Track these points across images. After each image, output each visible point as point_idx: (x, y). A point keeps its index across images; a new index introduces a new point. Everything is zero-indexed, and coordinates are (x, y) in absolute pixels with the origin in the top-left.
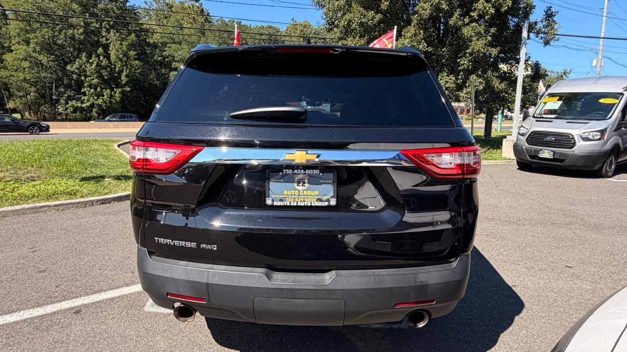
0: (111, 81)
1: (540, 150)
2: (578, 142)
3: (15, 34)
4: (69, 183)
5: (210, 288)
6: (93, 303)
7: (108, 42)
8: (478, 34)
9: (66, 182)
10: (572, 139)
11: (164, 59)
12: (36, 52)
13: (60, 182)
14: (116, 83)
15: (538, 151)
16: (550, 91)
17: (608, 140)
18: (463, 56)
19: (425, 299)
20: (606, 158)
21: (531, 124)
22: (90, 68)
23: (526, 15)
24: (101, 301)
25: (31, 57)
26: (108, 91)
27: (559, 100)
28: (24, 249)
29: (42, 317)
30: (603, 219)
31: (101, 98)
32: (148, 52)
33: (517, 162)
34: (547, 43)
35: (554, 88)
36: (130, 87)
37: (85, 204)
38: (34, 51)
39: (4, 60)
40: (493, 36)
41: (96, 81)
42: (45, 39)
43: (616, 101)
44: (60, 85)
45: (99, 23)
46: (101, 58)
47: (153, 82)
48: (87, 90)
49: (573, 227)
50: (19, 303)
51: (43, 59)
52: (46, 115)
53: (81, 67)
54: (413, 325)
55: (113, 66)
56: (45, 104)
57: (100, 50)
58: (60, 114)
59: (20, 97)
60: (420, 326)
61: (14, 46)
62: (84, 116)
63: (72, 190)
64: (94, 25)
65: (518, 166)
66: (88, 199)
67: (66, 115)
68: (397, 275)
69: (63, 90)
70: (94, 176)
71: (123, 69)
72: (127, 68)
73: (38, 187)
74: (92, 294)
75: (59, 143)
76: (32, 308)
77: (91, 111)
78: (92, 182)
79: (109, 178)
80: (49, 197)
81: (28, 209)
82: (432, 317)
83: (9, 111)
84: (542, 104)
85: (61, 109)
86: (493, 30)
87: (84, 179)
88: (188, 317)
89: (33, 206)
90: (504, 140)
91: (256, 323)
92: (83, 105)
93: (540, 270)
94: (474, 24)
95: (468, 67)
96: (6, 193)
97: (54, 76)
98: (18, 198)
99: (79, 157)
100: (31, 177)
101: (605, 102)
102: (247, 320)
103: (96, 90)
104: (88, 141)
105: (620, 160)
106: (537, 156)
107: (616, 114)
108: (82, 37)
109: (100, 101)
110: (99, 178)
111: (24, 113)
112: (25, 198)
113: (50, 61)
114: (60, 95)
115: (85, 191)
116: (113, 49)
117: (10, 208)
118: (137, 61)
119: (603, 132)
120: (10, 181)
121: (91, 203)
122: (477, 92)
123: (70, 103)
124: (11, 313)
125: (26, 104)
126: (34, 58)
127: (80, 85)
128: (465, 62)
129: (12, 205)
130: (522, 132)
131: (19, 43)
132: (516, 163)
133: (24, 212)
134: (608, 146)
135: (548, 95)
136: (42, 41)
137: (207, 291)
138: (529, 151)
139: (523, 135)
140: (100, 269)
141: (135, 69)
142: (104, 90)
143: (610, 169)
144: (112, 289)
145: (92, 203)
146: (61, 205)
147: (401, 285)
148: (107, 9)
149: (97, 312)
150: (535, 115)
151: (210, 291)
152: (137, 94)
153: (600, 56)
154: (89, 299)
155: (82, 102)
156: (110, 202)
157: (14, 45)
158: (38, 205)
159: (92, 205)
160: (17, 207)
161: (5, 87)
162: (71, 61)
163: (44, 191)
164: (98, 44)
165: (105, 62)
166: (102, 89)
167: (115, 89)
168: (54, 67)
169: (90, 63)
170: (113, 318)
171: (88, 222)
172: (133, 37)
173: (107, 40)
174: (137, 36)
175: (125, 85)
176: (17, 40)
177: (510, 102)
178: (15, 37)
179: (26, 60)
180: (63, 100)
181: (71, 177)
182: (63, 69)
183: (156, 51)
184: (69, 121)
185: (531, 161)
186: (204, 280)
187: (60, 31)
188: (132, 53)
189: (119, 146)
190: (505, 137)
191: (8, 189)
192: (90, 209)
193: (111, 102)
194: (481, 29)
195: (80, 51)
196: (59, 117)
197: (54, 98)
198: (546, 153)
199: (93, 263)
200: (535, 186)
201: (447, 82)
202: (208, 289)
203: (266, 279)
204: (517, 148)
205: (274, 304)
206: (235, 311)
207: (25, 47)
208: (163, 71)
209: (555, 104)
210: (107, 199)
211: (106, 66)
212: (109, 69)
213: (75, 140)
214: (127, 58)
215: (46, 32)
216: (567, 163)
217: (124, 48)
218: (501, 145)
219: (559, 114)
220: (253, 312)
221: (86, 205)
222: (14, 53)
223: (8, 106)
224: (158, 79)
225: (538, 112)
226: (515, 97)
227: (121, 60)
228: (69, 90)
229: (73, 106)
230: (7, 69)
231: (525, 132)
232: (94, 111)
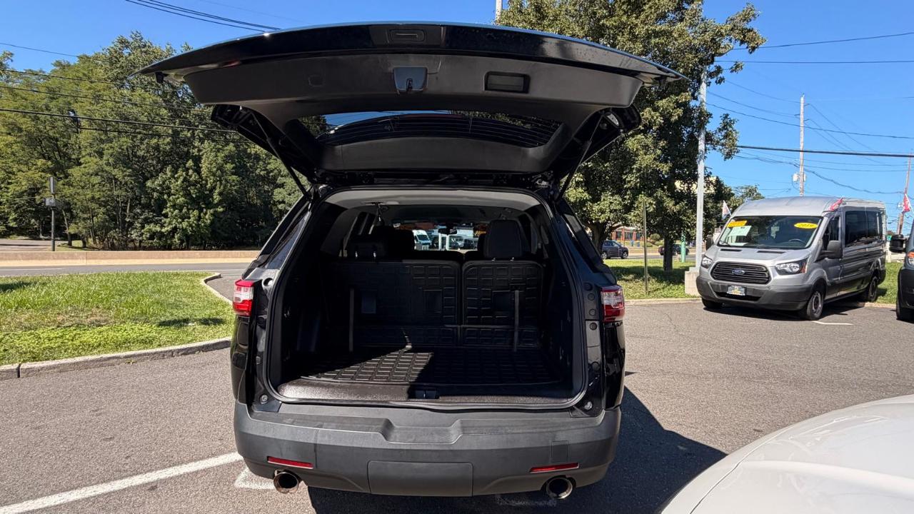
0: (200, 200)
1: (729, 286)
2: (774, 276)
3: (86, 144)
4: (143, 328)
5: (318, 448)
6: (172, 478)
7: (201, 154)
8: (646, 147)
9: (140, 327)
10: (766, 271)
11: (268, 173)
12: (110, 165)
13: (133, 327)
14: (207, 202)
15: (726, 287)
16: (736, 214)
17: (810, 272)
18: (629, 173)
19: (565, 463)
20: (809, 295)
21: (717, 253)
22: (176, 185)
23: (701, 125)
24: (181, 475)
25: (103, 171)
26: (196, 212)
27: (747, 224)
28: (87, 412)
29: (109, 494)
30: (805, 372)
31: (186, 220)
32: (248, 165)
33: (703, 300)
34: (729, 156)
35: (741, 209)
36: (223, 207)
37: (163, 354)
38: (108, 164)
39: (69, 175)
40: (663, 149)
41: (181, 200)
42: (123, 149)
43: (815, 226)
44: (136, 205)
45: (191, 131)
46: (191, 171)
47: (252, 200)
48: (170, 211)
49: (767, 382)
50: (80, 478)
51: (117, 173)
52: (115, 241)
53: (164, 183)
54: (555, 495)
55: (204, 182)
56: (115, 228)
57: (190, 163)
58: (133, 241)
59: (84, 219)
60: (563, 497)
61: (84, 159)
62: (164, 243)
63: (147, 338)
64: (185, 133)
65: (705, 305)
66: (167, 349)
67: (141, 242)
68: (533, 433)
69: (139, 211)
70: (175, 320)
71: (216, 185)
72: (221, 184)
73: (105, 334)
74: (170, 466)
75: (131, 278)
76: (96, 484)
77: (173, 237)
78: (173, 327)
79: (193, 322)
80: (118, 346)
81: (92, 361)
82: (577, 487)
83: (69, 237)
84: (728, 230)
85: (134, 235)
86: (662, 143)
87: (162, 324)
88: (291, 488)
89: (99, 357)
90: (686, 272)
91: (371, 494)
92: (163, 230)
93: (723, 434)
94: (639, 136)
95: (636, 185)
96: (66, 341)
97: (130, 195)
98: (81, 347)
99: (157, 296)
100: (96, 320)
101: (801, 227)
102: (359, 489)
103: (181, 211)
104: (168, 276)
105: (827, 297)
106: (726, 293)
107: (817, 241)
108: (168, 148)
109: (185, 224)
110: (181, 323)
111: (87, 240)
112: (90, 348)
113: (125, 176)
114: (136, 217)
115: (164, 338)
116: (205, 162)
117: (70, 360)
118: (234, 176)
119: (802, 263)
120: (70, 326)
121: (170, 353)
122: (648, 214)
123: (147, 227)
124: (70, 490)
125: (91, 228)
126: (107, 172)
127: (161, 204)
128: (632, 179)
129: (73, 356)
130: (705, 263)
131: (90, 155)
132: (701, 301)
133: (86, 365)
134: (811, 281)
135: (734, 218)
136: (119, 153)
137: (314, 454)
138: (716, 287)
139: (706, 267)
140: (180, 436)
141: (231, 186)
142: (191, 211)
143: (816, 308)
144: (195, 461)
145: (172, 354)
146: (134, 356)
147: (538, 445)
148: (204, 115)
149: (176, 489)
150: (720, 243)
151: (318, 454)
152: (231, 216)
153: (801, 169)
154: (167, 472)
155: (162, 226)
156: (194, 353)
157: (83, 157)
158: (105, 356)
159: (172, 356)
160: (78, 359)
161: (66, 207)
162: (152, 176)
163: (112, 338)
164: (187, 156)
165: (194, 177)
166: (188, 210)
167: (205, 210)
168: (131, 183)
169: (175, 178)
170: (196, 496)
171: (166, 377)
172: (231, 147)
173: (199, 151)
174: (237, 146)
175: (217, 205)
176: (88, 151)
177: (688, 227)
178: (86, 147)
179: (97, 174)
180: (138, 223)
181: (146, 321)
182: (143, 186)
183: (258, 164)
184: (144, 250)
185: (719, 300)
186: (312, 441)
187: (142, 140)
188: (229, 166)
189: (206, 281)
190: (687, 269)
191: (67, 336)
192: (170, 361)
193: (198, 225)
194: (649, 141)
195: (165, 164)
196: (131, 245)
197: (128, 220)
198: (736, 290)
199: (172, 428)
200: (724, 330)
201: (611, 203)
202: (315, 451)
203: (383, 438)
204: (700, 283)
205: (392, 469)
206: (345, 478)
207: (98, 159)
208: (266, 187)
209: (744, 230)
210: (191, 348)
211: (196, 181)
212: (199, 185)
213: (151, 273)
214: (222, 172)
215: (125, 141)
216: (762, 301)
217: (220, 161)
218: (683, 278)
219: (748, 241)
220: (367, 480)
221: (164, 356)
222: (82, 166)
223: (67, 231)
224: (259, 197)
225: (723, 239)
226: (695, 220)
227: (214, 175)
228: (147, 211)
229: (150, 230)
230: (72, 186)
231: (709, 263)
232: (176, 237)
